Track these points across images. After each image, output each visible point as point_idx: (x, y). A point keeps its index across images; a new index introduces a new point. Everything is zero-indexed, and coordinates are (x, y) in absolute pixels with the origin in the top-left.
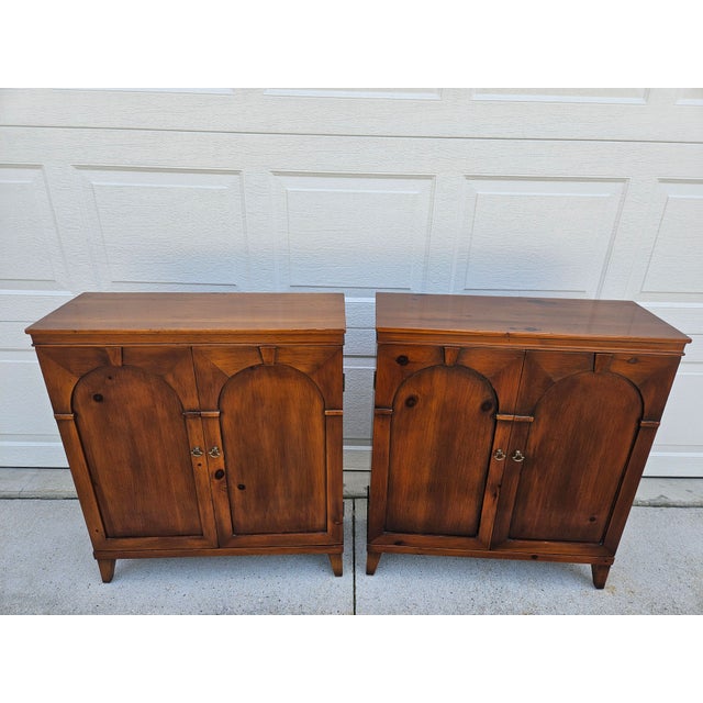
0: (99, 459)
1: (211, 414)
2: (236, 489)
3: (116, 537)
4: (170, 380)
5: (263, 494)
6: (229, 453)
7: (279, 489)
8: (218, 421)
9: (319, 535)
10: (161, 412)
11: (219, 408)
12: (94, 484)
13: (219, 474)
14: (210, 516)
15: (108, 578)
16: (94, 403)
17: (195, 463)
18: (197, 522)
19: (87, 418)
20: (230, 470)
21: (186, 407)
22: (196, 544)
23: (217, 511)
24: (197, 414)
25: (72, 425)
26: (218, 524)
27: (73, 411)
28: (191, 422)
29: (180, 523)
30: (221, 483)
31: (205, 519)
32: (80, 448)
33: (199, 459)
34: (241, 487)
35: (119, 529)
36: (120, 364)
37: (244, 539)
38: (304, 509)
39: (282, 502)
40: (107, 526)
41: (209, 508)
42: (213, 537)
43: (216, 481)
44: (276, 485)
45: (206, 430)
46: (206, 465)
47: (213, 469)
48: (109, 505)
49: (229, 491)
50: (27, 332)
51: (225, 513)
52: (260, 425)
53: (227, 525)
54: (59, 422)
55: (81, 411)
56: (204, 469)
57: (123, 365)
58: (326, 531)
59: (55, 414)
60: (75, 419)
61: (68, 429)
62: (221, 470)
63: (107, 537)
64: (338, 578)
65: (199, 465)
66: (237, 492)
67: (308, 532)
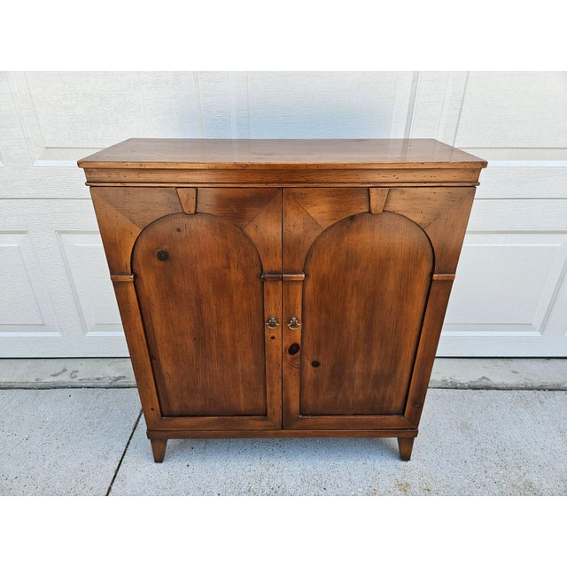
0: (159, 329)
1: (295, 277)
2: (309, 365)
3: (172, 415)
5: (339, 375)
6: (308, 327)
7: (358, 368)
8: (300, 287)
9: (393, 419)
10: (235, 275)
11: (304, 272)
12: (152, 358)
13: (294, 349)
14: (277, 397)
15: (159, 459)
16: (157, 262)
17: (268, 335)
18: (261, 401)
19: (148, 281)
20: (306, 344)
21: (266, 268)
22: (257, 424)
23: (286, 388)
24: (277, 277)
25: (131, 288)
26: (285, 403)
27: (132, 272)
28: (269, 286)
29: (242, 401)
30: (294, 359)
31: (271, 399)
32: (139, 318)
33: (274, 332)
34: (316, 364)
35: (175, 406)
36: (193, 211)
37: (311, 420)
38: (382, 391)
39: (358, 382)
40: (163, 404)
41: (278, 387)
42: (277, 419)
43: (289, 356)
44: (354, 362)
45: (286, 296)
46: (278, 339)
47: (287, 344)
48: (167, 381)
49: (301, 368)
50: (80, 165)
51: (294, 393)
52: (349, 290)
53: (295, 406)
54: (117, 284)
55: (142, 272)
56: (277, 342)
57: (196, 213)
58: (403, 414)
59: (111, 274)
60: (134, 282)
61: (127, 293)
62: (297, 345)
63: (162, 416)
64: (404, 463)
65: (273, 338)
66: (309, 369)
67: (381, 414)
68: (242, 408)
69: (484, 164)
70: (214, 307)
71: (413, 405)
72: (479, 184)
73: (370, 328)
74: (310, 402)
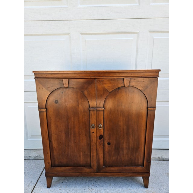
0: (53, 130)
1: (101, 109)
2: (107, 144)
3: (55, 166)
4: (86, 93)
5: (118, 148)
6: (106, 128)
7: (125, 146)
8: (102, 112)
9: (140, 168)
10: (80, 109)
11: (104, 107)
12: (49, 141)
13: (101, 137)
14: (95, 157)
15: (49, 186)
16: (54, 104)
17: (92, 131)
18: (89, 160)
19: (51, 111)
20: (105, 136)
21: (90, 106)
22: (87, 170)
23: (98, 154)
24: (95, 109)
25: (45, 113)
26: (98, 161)
27: (46, 108)
28: (92, 113)
29: (82, 160)
30: (101, 141)
31: (93, 159)
33: (93, 130)
34: (109, 144)
35: (57, 162)
36: (67, 87)
37: (108, 168)
38: (134, 155)
39: (125, 151)
40: (52, 161)
41: (95, 154)
42: (95, 167)
43: (99, 140)
44: (123, 143)
45: (98, 116)
46: (95, 133)
47: (98, 135)
48: (54, 151)
49: (104, 145)
50: (33, 72)
51: (101, 155)
53: (102, 162)
54: (40, 112)
55: (49, 107)
56: (95, 134)
57: (68, 87)
58: (143, 166)
59: (39, 108)
60: (46, 111)
61: (43, 116)
62: (102, 135)
63: (52, 166)
64: (146, 189)
65: (93, 132)
66: (107, 146)
67: (135, 166)
68: (82, 163)
69: (160, 70)
70: (73, 120)
71: (147, 161)
72: (159, 77)
73: (128, 129)
74: (107, 160)
